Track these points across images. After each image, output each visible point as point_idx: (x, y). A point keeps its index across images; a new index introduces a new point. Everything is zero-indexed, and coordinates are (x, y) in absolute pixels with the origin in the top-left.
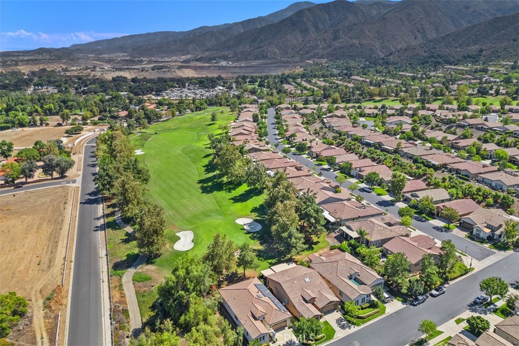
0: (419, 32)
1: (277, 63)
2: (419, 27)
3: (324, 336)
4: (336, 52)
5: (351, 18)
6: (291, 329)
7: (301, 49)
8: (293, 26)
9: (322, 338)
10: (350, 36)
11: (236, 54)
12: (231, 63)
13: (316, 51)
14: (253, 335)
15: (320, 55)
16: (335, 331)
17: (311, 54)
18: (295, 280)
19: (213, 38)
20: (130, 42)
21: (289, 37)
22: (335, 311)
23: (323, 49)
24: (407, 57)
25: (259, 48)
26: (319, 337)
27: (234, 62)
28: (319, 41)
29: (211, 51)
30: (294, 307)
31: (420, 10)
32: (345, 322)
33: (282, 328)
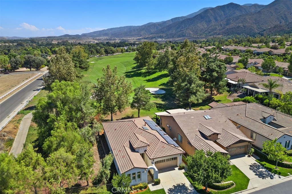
0: (283, 19)
1: (191, 38)
2: (283, 16)
3: (233, 184)
4: (228, 31)
5: (238, 13)
6: (183, 171)
7: (206, 31)
8: (201, 19)
9: (229, 186)
10: (237, 22)
11: (167, 35)
12: (164, 39)
13: (215, 31)
14: (123, 168)
15: (218, 33)
16: (248, 180)
17: (212, 33)
18: (192, 116)
19: (155, 28)
20: (111, 32)
21: (199, 25)
22: (246, 156)
23: (220, 30)
24: (276, 31)
25: (181, 31)
26: (224, 183)
27: (165, 39)
28: (217, 26)
29: (153, 34)
30: (190, 143)
31: (284, 6)
32: (264, 170)
33: (171, 168)
